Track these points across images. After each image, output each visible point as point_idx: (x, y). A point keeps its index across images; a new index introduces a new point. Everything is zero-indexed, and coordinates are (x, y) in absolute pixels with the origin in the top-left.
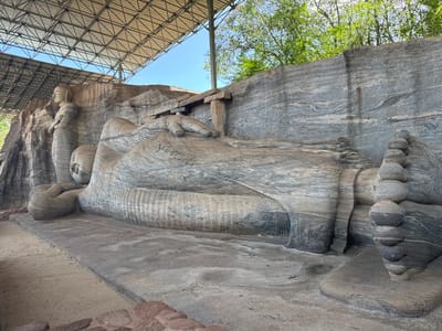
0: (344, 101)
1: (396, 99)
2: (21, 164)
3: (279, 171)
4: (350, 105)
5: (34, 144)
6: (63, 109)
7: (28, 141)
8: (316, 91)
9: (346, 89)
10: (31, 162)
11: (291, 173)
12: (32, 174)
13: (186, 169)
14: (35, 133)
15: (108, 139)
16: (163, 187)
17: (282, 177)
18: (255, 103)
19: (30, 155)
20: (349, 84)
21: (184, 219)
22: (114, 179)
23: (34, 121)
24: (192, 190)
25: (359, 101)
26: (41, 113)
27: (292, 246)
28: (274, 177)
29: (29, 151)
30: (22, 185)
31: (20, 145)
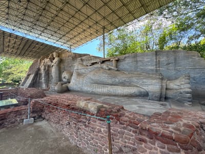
0: (155, 63)
1: (169, 64)
2: (39, 76)
3: (145, 81)
4: (156, 64)
5: (44, 69)
6: (56, 59)
7: (42, 68)
8: (146, 60)
9: (155, 60)
10: (43, 75)
11: (149, 81)
12: (43, 79)
13: (113, 79)
14: (45, 66)
15: (78, 69)
16: (105, 84)
17: (146, 82)
18: (126, 62)
19: (43, 73)
20: (156, 59)
21: (112, 93)
22: (84, 81)
23: (44, 62)
24: (114, 85)
25: (159, 63)
26: (47, 60)
27: (149, 100)
28: (143, 82)
29: (42, 71)
30: (39, 82)
31: (39, 69)
